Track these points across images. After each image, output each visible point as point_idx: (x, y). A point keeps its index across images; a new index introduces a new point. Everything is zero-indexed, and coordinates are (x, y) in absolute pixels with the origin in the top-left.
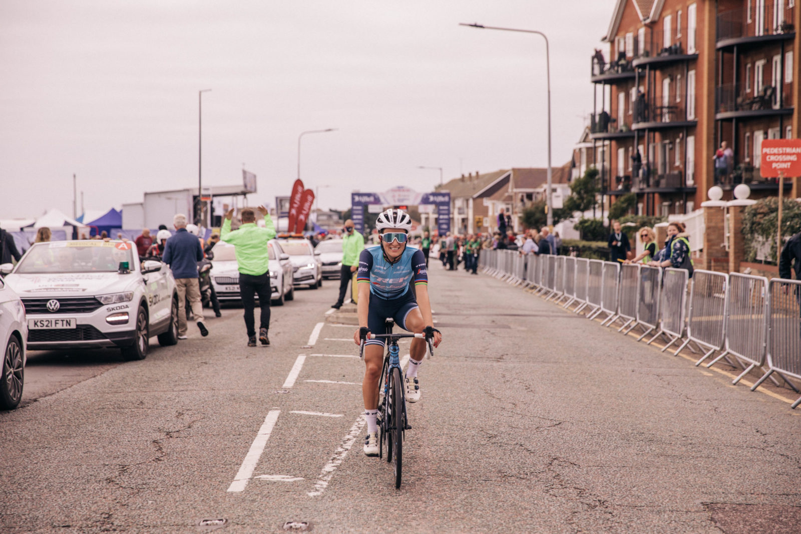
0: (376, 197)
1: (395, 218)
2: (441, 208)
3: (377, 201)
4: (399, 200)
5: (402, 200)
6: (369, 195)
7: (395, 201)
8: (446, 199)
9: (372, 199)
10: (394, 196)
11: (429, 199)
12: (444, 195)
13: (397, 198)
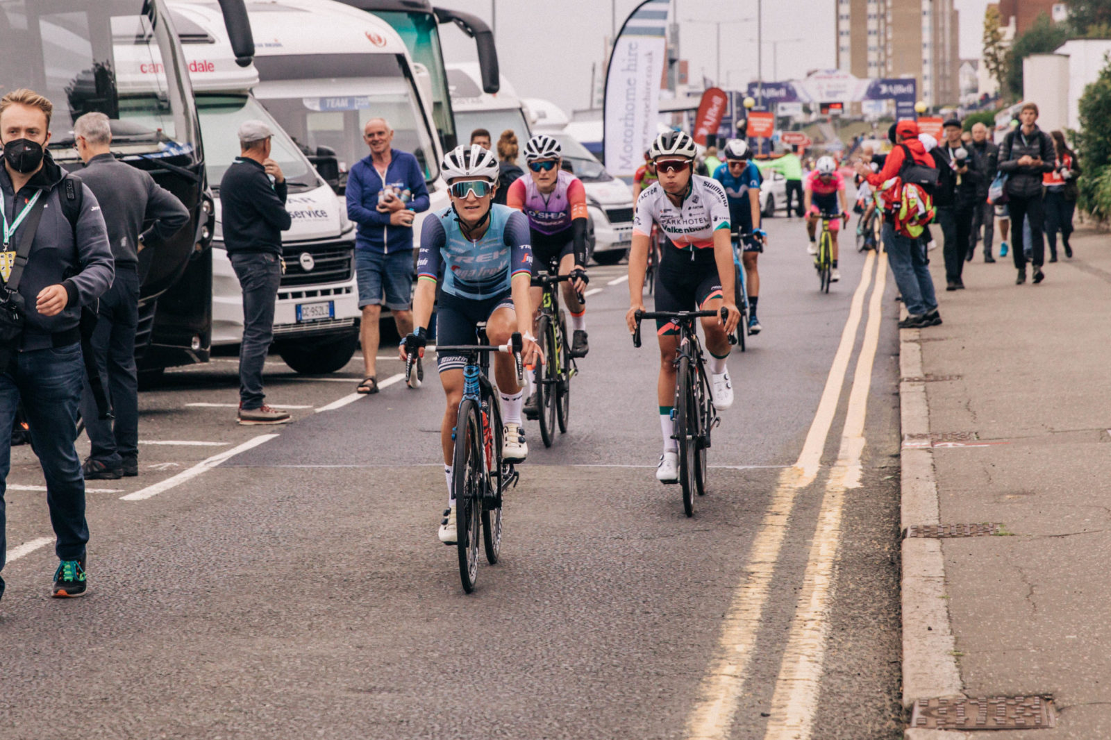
0: (790, 89)
1: (467, 160)
2: (901, 104)
3: (791, 96)
4: (828, 94)
5: (835, 94)
6: (777, 86)
7: (821, 95)
8: (909, 89)
9: (782, 93)
10: (820, 87)
11: (880, 90)
12: (904, 83)
13: (825, 89)
